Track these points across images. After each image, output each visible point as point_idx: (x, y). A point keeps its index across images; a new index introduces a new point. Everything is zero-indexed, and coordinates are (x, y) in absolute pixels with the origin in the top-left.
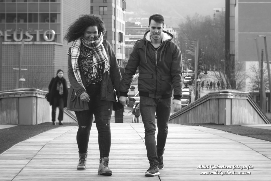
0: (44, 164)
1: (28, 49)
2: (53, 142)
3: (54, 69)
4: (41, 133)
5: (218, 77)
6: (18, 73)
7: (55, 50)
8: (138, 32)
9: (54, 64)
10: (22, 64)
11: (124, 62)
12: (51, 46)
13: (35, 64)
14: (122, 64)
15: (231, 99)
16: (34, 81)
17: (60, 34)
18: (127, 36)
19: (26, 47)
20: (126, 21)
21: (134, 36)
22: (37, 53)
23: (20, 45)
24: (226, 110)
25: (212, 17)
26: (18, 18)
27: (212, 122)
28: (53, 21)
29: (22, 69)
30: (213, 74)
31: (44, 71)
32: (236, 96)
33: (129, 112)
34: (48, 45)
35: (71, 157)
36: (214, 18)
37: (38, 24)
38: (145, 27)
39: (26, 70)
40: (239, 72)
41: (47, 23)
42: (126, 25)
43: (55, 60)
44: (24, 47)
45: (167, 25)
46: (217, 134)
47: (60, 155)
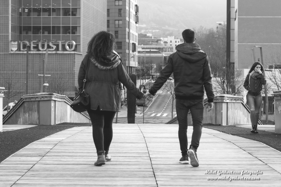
0: (54, 161)
1: (52, 58)
2: (65, 141)
3: (74, 75)
4: (57, 132)
5: (219, 82)
6: (43, 79)
7: (75, 58)
8: (149, 43)
9: (74, 71)
10: (46, 71)
11: (137, 69)
12: (72, 55)
13: (57, 71)
14: (135, 71)
15: (227, 103)
16: (57, 85)
17: (80, 44)
18: (140, 46)
19: (50, 56)
20: (139, 33)
21: (145, 46)
22: (59, 61)
23: (45, 54)
24: (222, 112)
25: (215, 30)
26: (43, 30)
27: (210, 123)
28: (73, 33)
29: (46, 75)
30: (214, 80)
31: (66, 77)
32: (231, 100)
33: (141, 114)
34: (69, 54)
35: (79, 154)
36: (217, 30)
37: (60, 35)
38: (156, 38)
39: (50, 76)
40: (237, 78)
41: (68, 34)
42: (138, 36)
43: (75, 68)
44: (48, 56)
45: (175, 37)
46: (212, 134)
47: (70, 152)
